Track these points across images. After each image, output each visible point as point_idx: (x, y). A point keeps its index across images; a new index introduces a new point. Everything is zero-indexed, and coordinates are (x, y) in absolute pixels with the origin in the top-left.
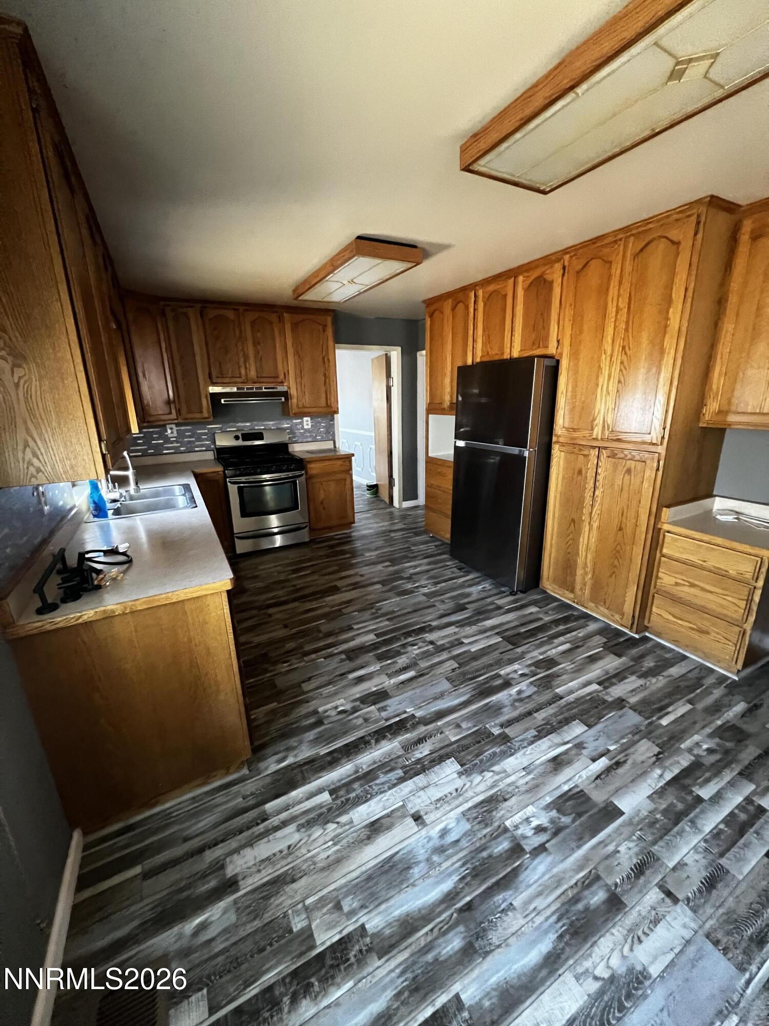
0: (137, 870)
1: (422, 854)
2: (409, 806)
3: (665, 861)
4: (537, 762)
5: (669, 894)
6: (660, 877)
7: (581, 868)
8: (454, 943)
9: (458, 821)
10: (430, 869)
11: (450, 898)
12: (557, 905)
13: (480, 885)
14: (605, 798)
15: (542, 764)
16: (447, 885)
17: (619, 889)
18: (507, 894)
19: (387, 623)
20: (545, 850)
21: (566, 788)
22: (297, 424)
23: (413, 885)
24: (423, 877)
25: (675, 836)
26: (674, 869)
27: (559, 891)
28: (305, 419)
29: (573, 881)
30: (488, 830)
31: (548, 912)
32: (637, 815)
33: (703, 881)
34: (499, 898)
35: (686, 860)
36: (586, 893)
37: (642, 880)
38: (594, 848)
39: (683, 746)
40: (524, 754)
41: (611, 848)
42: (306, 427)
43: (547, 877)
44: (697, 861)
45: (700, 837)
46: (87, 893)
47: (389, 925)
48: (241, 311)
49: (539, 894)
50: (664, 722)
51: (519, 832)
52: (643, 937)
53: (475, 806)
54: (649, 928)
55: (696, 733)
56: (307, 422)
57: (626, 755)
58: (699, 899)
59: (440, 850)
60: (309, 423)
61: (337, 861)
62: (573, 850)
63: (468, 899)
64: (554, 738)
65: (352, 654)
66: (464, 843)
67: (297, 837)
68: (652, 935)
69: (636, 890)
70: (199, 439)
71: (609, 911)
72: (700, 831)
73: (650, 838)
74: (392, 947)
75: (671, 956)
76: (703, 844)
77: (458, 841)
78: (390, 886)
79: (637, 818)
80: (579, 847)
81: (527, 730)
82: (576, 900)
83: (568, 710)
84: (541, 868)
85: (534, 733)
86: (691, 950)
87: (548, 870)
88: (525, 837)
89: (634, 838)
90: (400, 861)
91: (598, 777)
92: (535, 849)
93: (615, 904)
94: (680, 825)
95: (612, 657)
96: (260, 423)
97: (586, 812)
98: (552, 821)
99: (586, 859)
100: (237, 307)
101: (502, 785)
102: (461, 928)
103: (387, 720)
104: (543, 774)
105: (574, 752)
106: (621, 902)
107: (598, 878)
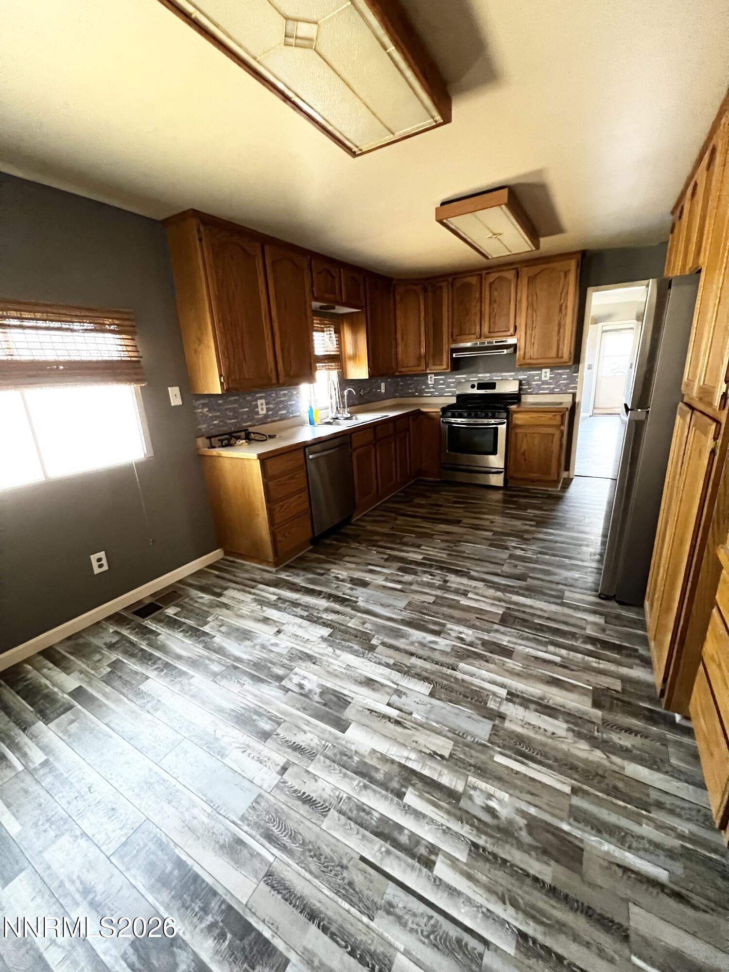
0: (217, 573)
1: (259, 641)
2: (286, 626)
3: (311, 765)
4: (360, 671)
5: (284, 769)
6: (297, 762)
7: (282, 713)
8: (216, 668)
9: (287, 647)
10: (251, 647)
11: (238, 659)
12: (252, 706)
13: (249, 668)
14: (352, 717)
15: (360, 674)
16: (245, 657)
17: (275, 737)
18: (249, 681)
19: (445, 556)
20: (287, 692)
21: (346, 692)
22: (534, 376)
23: (240, 645)
24: (246, 647)
25: (341, 772)
26: (308, 772)
27: (260, 704)
28: (544, 370)
29: (271, 711)
30: (287, 662)
31: (245, 702)
32: (347, 742)
33: (306, 794)
34: (245, 678)
35: (320, 781)
36: (266, 719)
37: (289, 750)
38: (302, 718)
39: (470, 778)
40: (363, 662)
41: (306, 728)
42: (543, 378)
43: (267, 696)
44: (324, 790)
45: (352, 793)
46: (206, 569)
47: (218, 644)
48: (484, 275)
49: (256, 696)
50: (499, 759)
51: (293, 676)
52: (246, 754)
53: (301, 651)
54: (254, 757)
55: (511, 795)
56: (546, 374)
57: (415, 728)
58: (289, 791)
59: (263, 647)
60: (548, 375)
61: (242, 616)
62: (293, 706)
63: (240, 666)
64: (396, 676)
65: (391, 559)
66: (272, 655)
67: (249, 600)
68: (250, 759)
69: (279, 746)
70: (448, 387)
71: (258, 733)
72: (359, 794)
73: (329, 753)
74: (209, 649)
75: (240, 772)
76: (345, 796)
77: (273, 651)
78: (237, 639)
79: (344, 742)
80: (298, 709)
81: (391, 657)
82: (260, 714)
83: (442, 678)
84: (273, 693)
85: (391, 662)
86: (247, 784)
87: (274, 697)
88: (291, 680)
89: (323, 742)
90: (251, 636)
91: (371, 711)
92: (284, 687)
93: (265, 736)
94: (354, 776)
95: (588, 701)
96: (499, 374)
97: (331, 708)
98: (310, 691)
99: (290, 715)
100: (479, 273)
101: (325, 658)
102: (224, 668)
103: (344, 594)
104: (349, 677)
105: (388, 690)
106: (266, 739)
107: (279, 724)
